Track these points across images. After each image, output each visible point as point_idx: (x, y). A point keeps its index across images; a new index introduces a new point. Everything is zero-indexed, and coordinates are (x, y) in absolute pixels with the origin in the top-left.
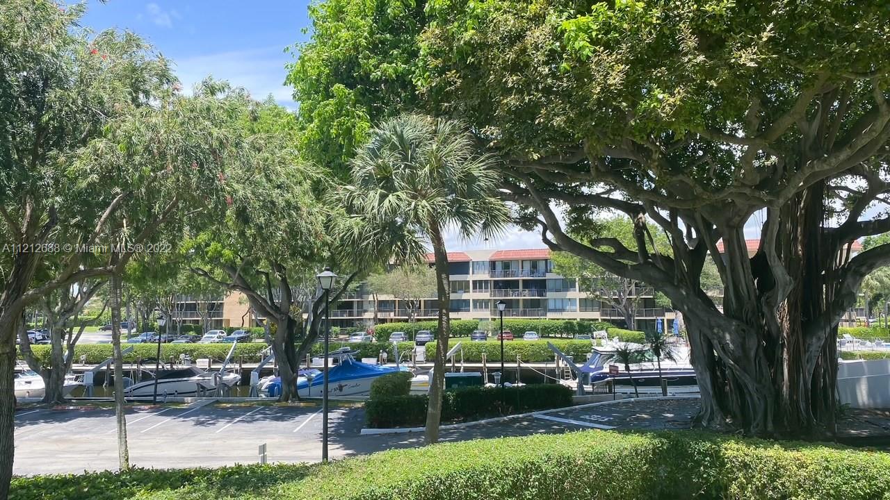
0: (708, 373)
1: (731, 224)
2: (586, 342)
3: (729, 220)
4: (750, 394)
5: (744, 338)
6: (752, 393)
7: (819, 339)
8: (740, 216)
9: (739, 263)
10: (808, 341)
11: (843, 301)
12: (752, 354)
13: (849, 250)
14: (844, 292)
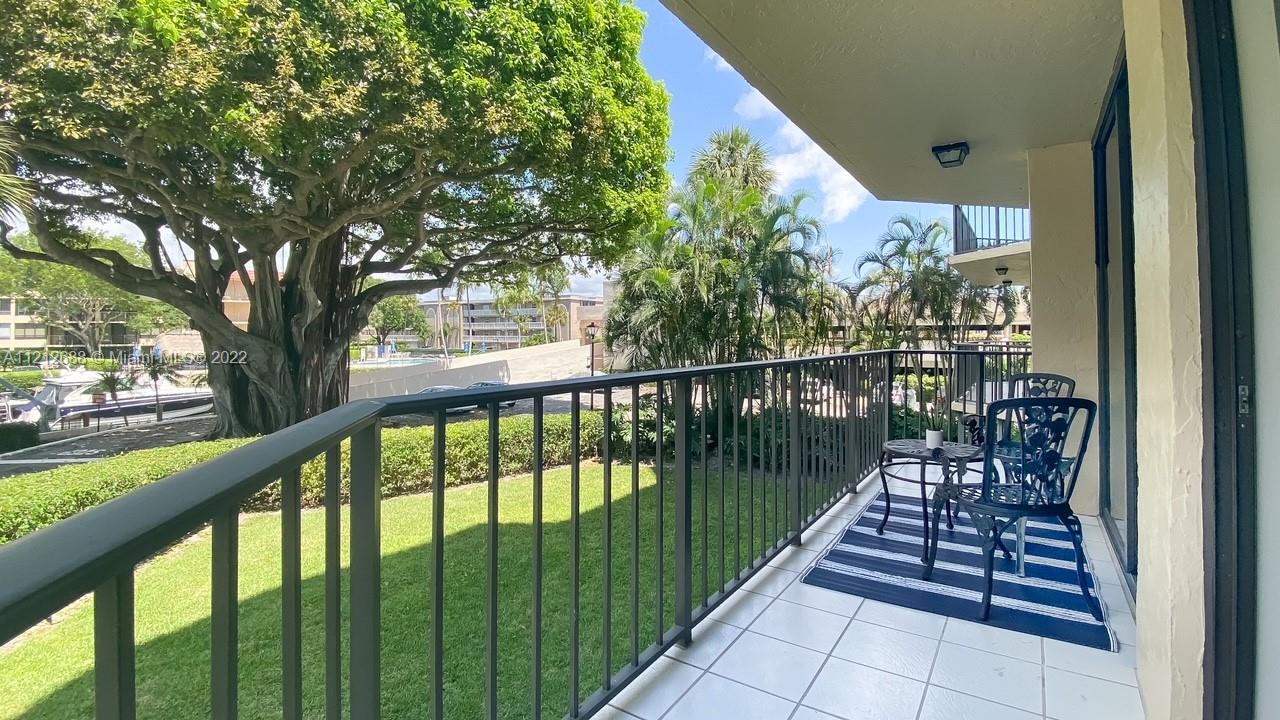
0: (228, 392)
1: (265, 250)
2: (33, 373)
3: (263, 245)
4: (273, 406)
5: (271, 356)
6: (276, 404)
7: (337, 355)
8: (274, 243)
9: (270, 286)
10: (328, 356)
11: (357, 322)
12: (278, 369)
13: (362, 283)
14: (359, 316)
